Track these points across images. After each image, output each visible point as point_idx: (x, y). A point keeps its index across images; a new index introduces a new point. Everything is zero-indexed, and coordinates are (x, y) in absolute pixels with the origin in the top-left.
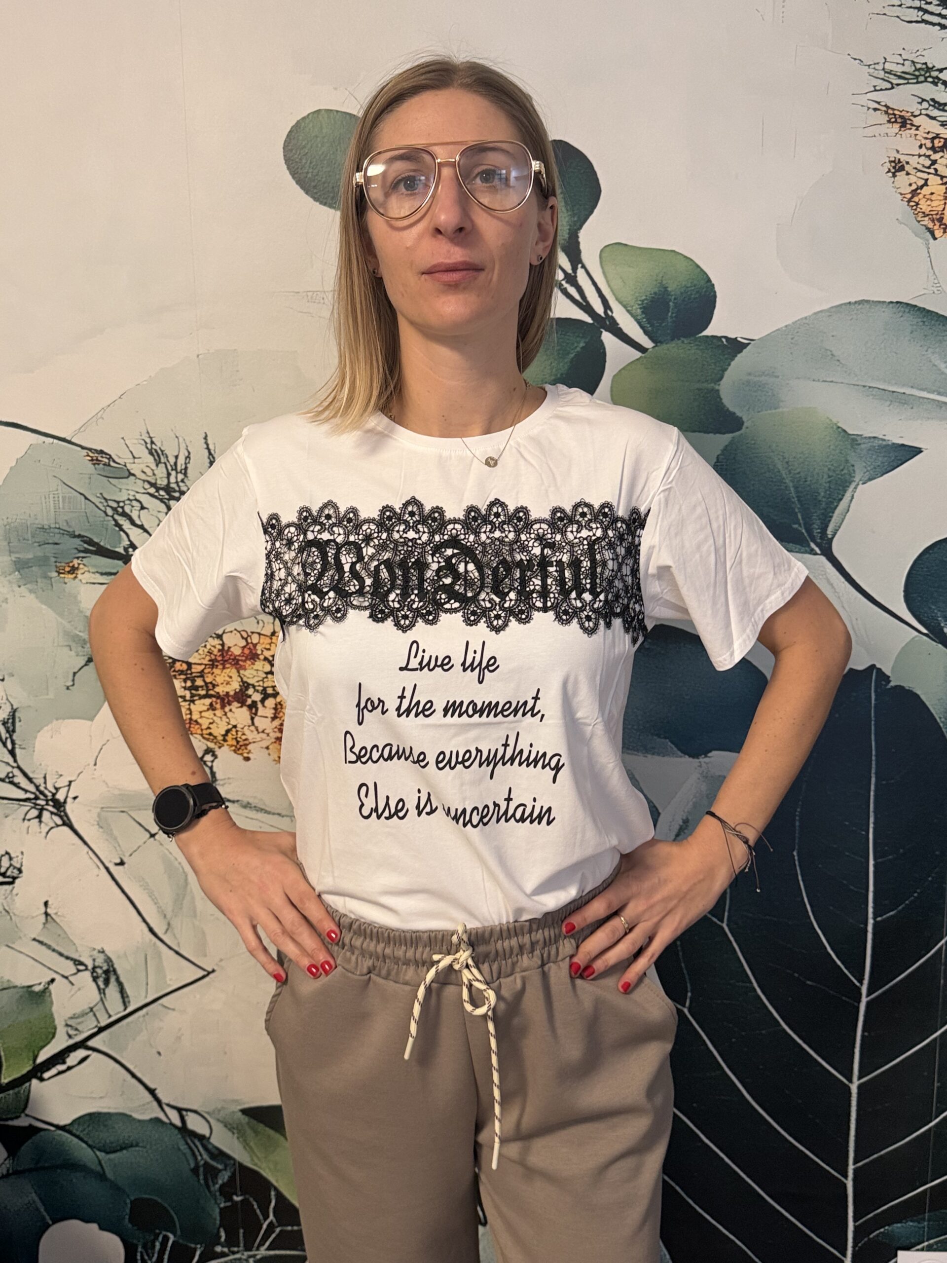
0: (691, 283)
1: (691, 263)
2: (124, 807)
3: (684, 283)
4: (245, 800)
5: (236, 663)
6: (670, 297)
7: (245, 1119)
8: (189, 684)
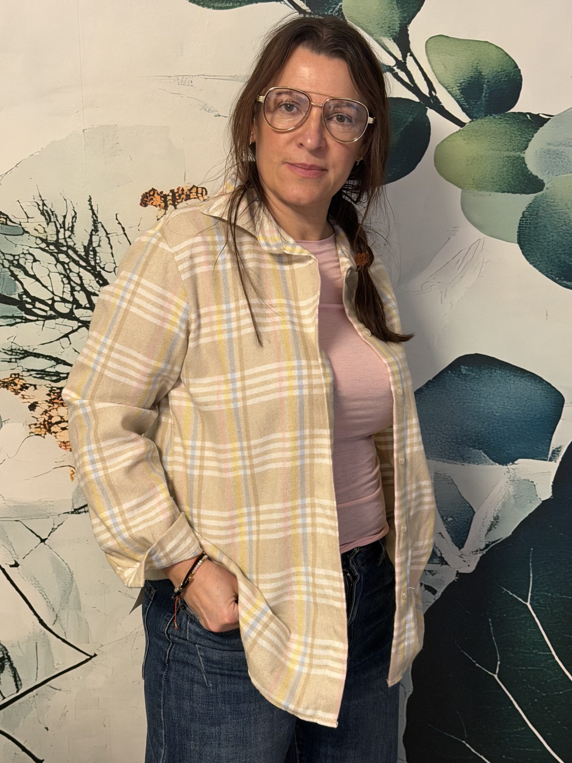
0: (501, 68)
1: (501, 52)
2: (18, 517)
3: (495, 69)
6: (483, 80)
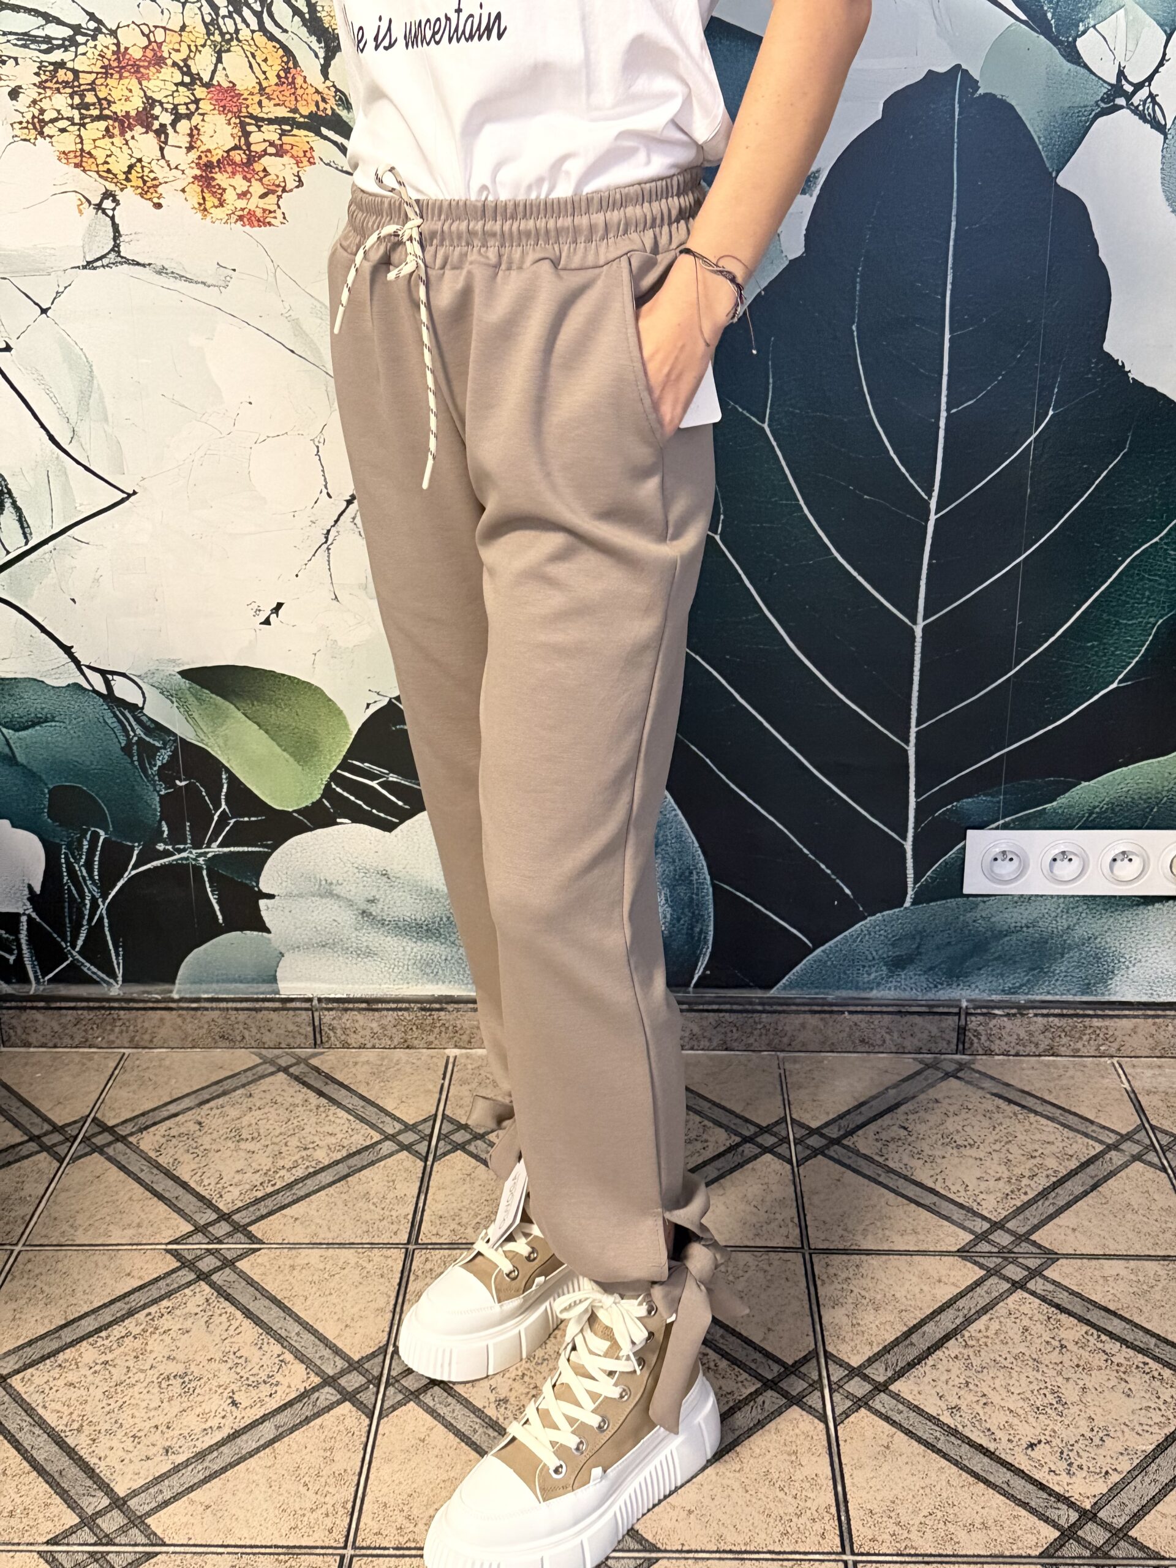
2: (5, 273)
4: (159, 264)
5: (136, 69)
7: (185, 684)
8: (77, 100)
